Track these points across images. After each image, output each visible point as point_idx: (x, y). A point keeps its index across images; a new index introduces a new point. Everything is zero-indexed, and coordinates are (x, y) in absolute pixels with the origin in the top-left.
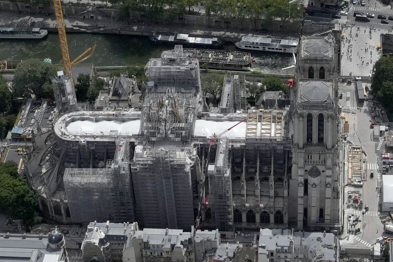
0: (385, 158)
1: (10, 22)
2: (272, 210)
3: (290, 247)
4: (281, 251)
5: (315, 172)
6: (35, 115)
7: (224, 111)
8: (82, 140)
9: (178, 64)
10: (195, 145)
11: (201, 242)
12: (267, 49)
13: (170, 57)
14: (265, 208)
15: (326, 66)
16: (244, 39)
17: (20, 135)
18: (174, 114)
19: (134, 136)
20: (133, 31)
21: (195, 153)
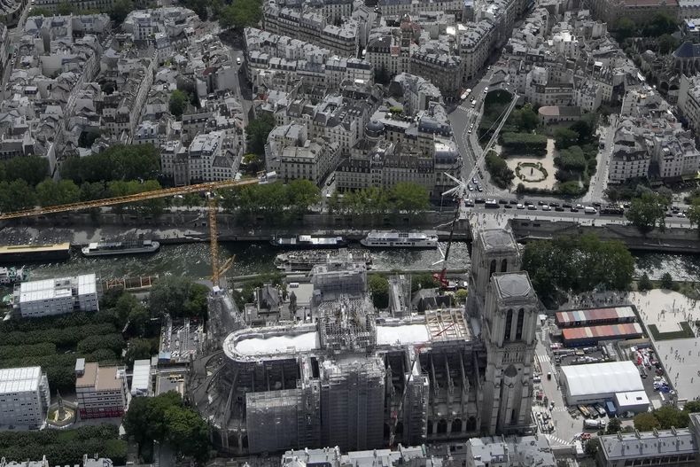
0: (553, 349)
1: (116, 236)
2: (466, 416)
3: (505, 456)
4: (496, 460)
5: (511, 372)
6: (178, 336)
7: (399, 315)
8: (258, 360)
9: (345, 269)
10: (381, 355)
11: (411, 461)
12: (394, 245)
13: (335, 261)
14: (458, 415)
15: (510, 258)
16: (370, 236)
17: (167, 360)
18: (354, 322)
19: (313, 351)
20: (250, 236)
21: (382, 363)
